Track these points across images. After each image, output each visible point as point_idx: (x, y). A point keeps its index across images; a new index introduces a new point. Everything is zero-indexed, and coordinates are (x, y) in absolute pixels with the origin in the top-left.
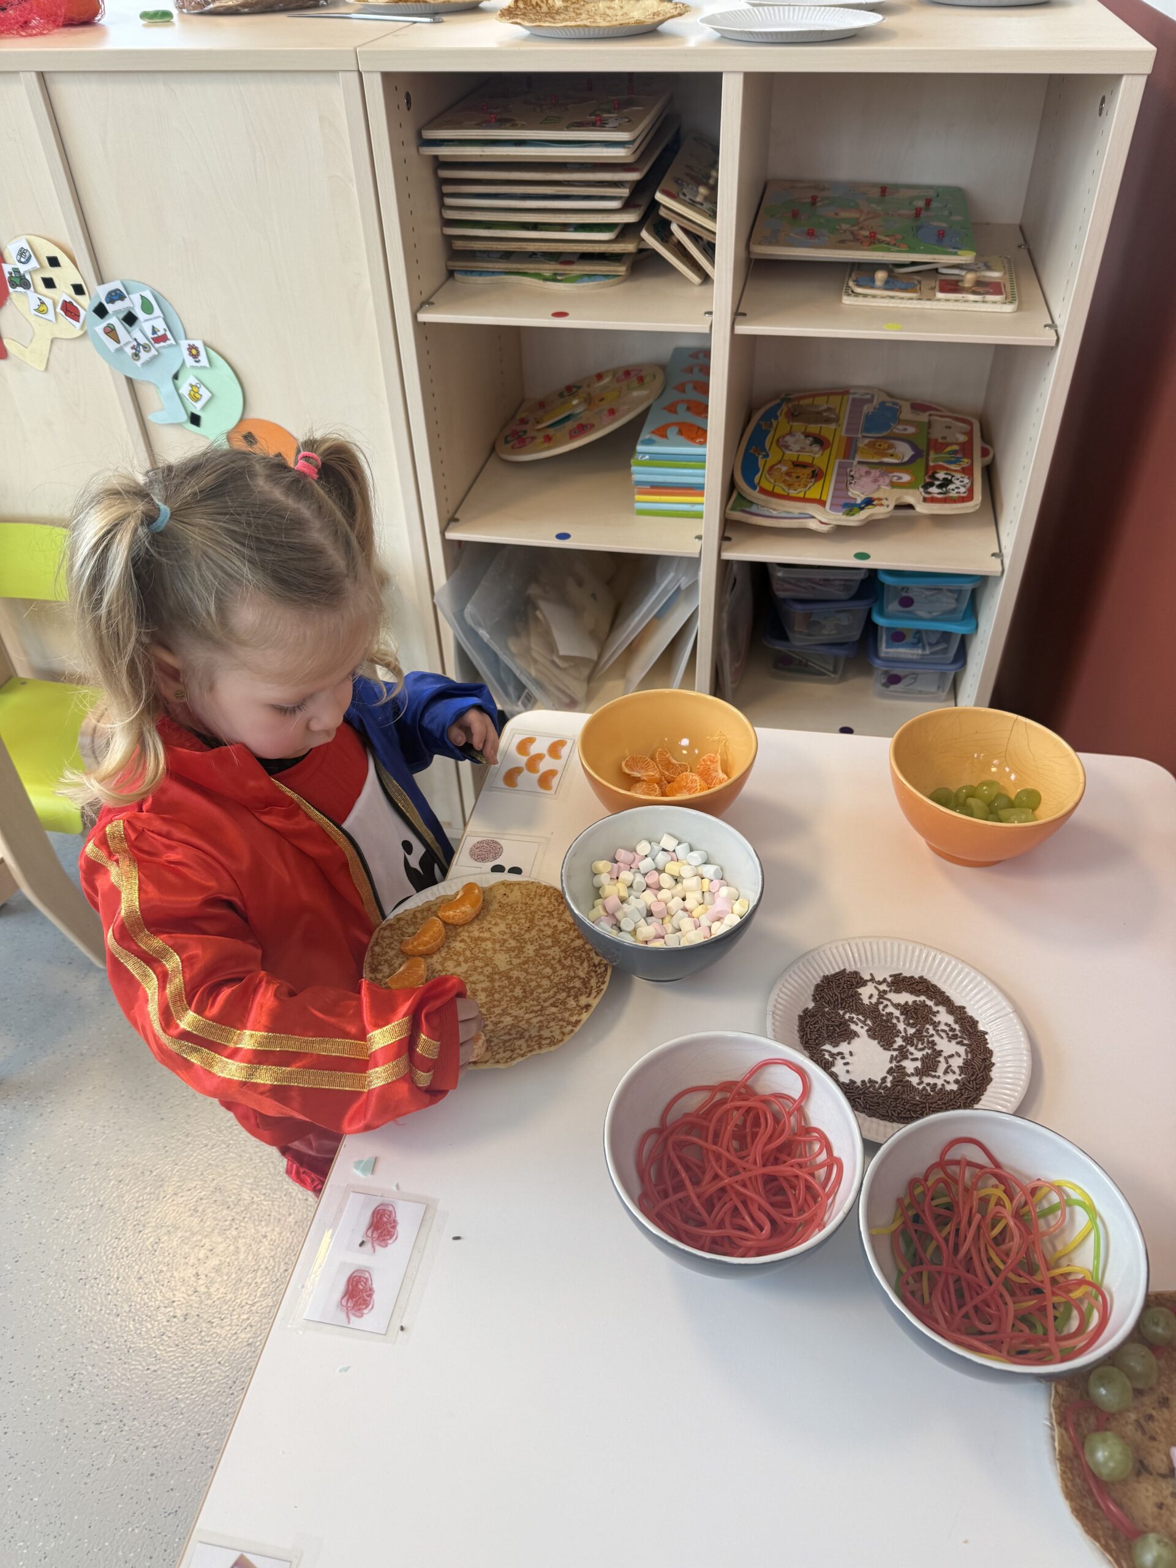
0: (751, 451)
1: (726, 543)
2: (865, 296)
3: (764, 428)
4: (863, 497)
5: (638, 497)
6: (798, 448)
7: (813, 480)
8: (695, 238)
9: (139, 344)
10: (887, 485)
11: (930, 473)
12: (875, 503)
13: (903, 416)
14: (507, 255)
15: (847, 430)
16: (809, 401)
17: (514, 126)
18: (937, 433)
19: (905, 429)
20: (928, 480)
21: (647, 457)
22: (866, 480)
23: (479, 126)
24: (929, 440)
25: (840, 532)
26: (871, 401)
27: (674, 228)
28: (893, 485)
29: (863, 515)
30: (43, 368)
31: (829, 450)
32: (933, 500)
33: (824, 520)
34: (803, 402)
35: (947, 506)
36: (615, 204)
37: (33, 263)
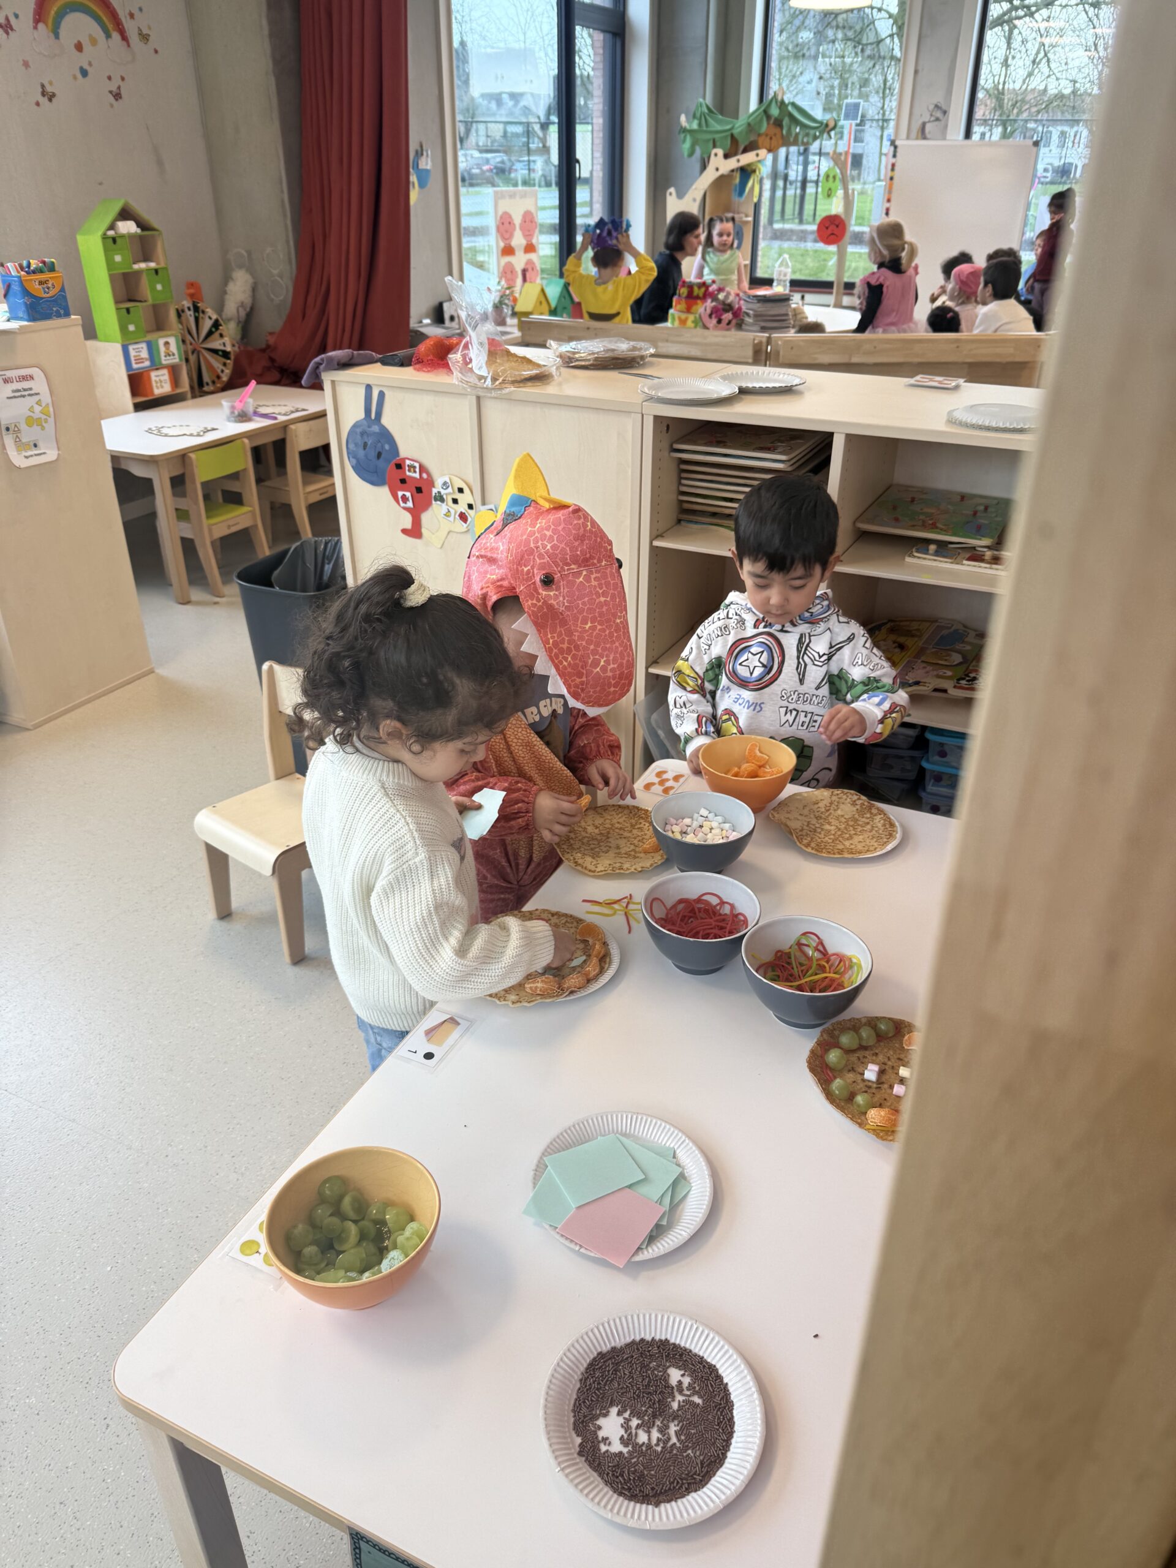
2: (919, 558)
4: (916, 681)
10: (935, 676)
11: (967, 673)
12: (922, 685)
15: (925, 643)
17: (725, 446)
20: (963, 677)
22: (923, 672)
23: (706, 444)
28: (938, 676)
30: (440, 546)
31: (907, 653)
32: (961, 688)
34: (902, 624)
37: (450, 490)
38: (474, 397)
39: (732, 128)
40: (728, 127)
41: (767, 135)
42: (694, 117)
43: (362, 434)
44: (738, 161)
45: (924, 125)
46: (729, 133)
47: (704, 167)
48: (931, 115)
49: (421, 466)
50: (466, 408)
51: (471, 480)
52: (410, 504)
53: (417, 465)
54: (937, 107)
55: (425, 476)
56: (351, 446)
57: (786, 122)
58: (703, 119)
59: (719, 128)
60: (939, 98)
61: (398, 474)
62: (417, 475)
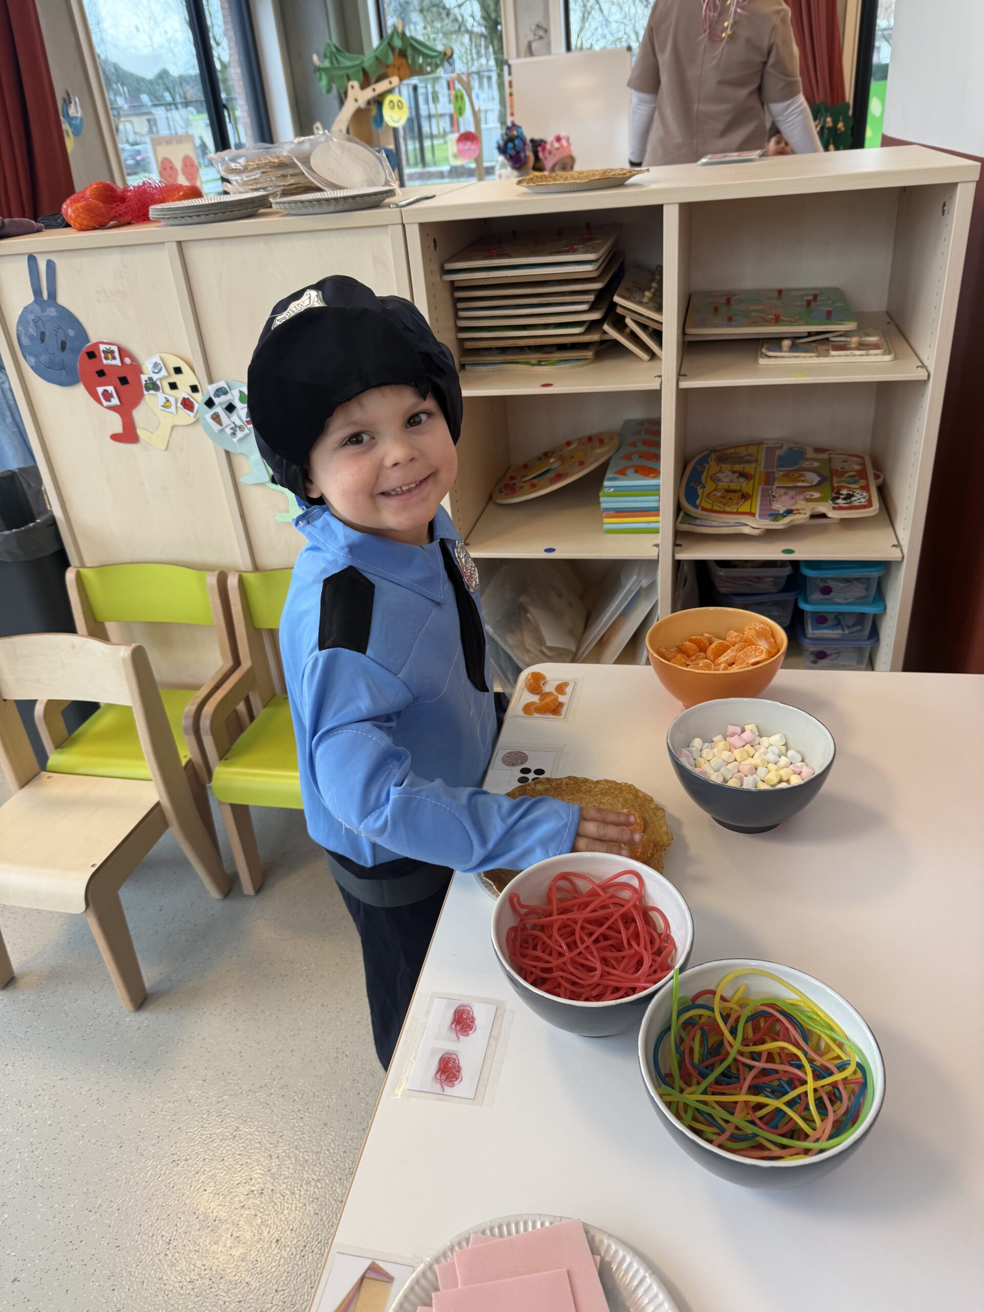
0: (691, 485)
1: (678, 548)
2: (776, 357)
3: (699, 469)
4: (784, 509)
5: (606, 520)
6: (727, 479)
7: (743, 500)
8: (644, 327)
9: (236, 426)
10: (802, 500)
11: (836, 490)
12: (795, 512)
13: (808, 456)
14: (503, 350)
15: (765, 467)
16: (733, 450)
17: (510, 257)
18: (837, 465)
19: (812, 464)
20: (834, 495)
21: (612, 489)
22: (787, 497)
23: (485, 258)
24: (831, 471)
25: (769, 535)
26: (781, 447)
27: (628, 321)
28: (807, 500)
29: (787, 520)
30: (164, 447)
31: (752, 481)
32: (840, 508)
33: (755, 526)
35: (852, 511)
36: (584, 307)
37: (164, 373)
38: (175, 244)
39: (362, 63)
40: (357, 62)
41: (394, 66)
42: (325, 56)
43: (35, 321)
44: (374, 90)
45: (530, 45)
46: (359, 68)
47: (342, 103)
48: (535, 34)
49: (120, 349)
50: (166, 258)
51: (189, 355)
52: (115, 401)
53: (115, 348)
54: (538, 26)
55: (128, 361)
56: (26, 341)
57: (409, 52)
58: (332, 56)
59: (349, 64)
60: (539, 18)
61: (93, 366)
62: (117, 362)
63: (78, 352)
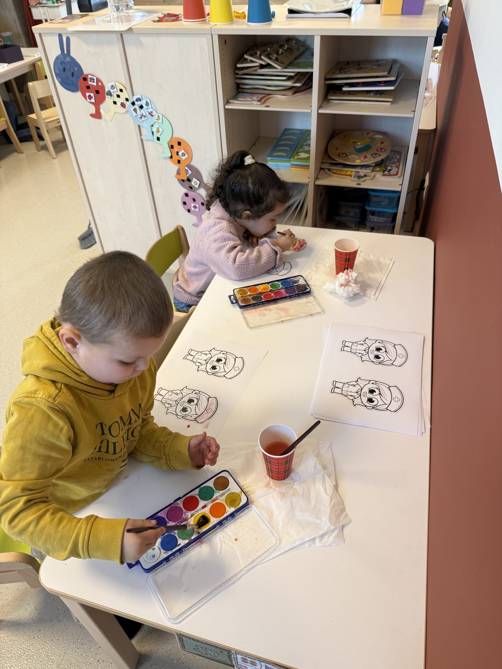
1: (317, 179)
9: (143, 115)
20: (384, 169)
37: (115, 90)
38: (119, 34)
43: (62, 63)
51: (124, 83)
52: (93, 100)
53: (95, 78)
55: (100, 84)
61: (85, 84)
62: (95, 84)
63: (79, 78)
